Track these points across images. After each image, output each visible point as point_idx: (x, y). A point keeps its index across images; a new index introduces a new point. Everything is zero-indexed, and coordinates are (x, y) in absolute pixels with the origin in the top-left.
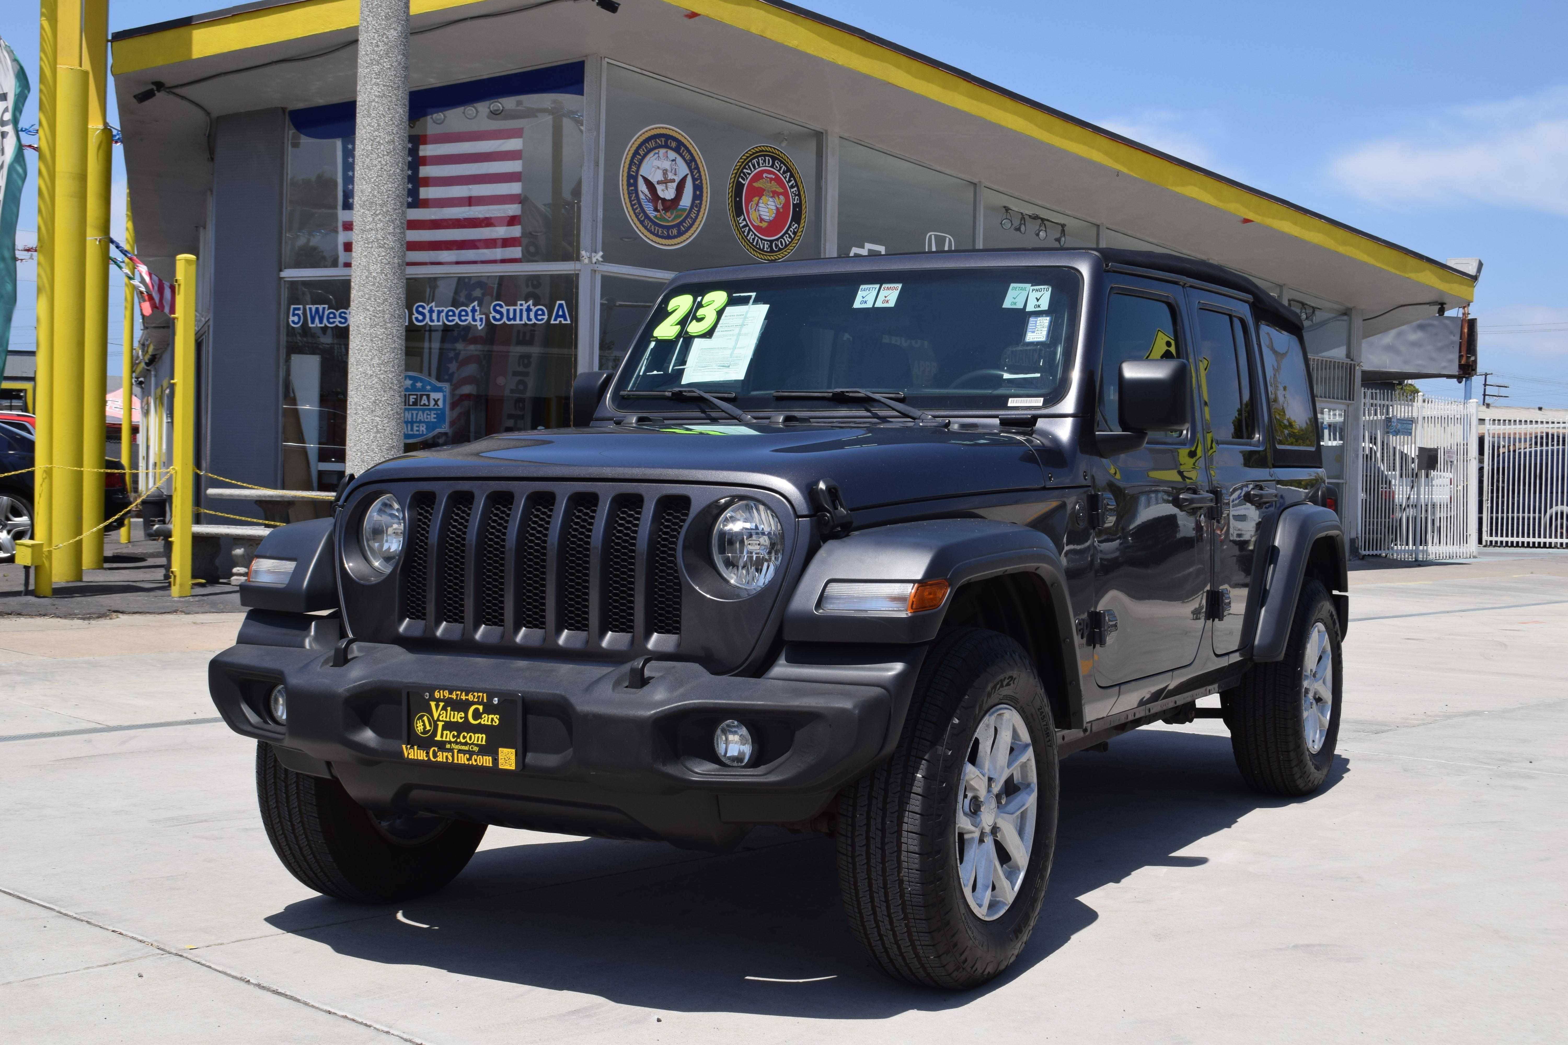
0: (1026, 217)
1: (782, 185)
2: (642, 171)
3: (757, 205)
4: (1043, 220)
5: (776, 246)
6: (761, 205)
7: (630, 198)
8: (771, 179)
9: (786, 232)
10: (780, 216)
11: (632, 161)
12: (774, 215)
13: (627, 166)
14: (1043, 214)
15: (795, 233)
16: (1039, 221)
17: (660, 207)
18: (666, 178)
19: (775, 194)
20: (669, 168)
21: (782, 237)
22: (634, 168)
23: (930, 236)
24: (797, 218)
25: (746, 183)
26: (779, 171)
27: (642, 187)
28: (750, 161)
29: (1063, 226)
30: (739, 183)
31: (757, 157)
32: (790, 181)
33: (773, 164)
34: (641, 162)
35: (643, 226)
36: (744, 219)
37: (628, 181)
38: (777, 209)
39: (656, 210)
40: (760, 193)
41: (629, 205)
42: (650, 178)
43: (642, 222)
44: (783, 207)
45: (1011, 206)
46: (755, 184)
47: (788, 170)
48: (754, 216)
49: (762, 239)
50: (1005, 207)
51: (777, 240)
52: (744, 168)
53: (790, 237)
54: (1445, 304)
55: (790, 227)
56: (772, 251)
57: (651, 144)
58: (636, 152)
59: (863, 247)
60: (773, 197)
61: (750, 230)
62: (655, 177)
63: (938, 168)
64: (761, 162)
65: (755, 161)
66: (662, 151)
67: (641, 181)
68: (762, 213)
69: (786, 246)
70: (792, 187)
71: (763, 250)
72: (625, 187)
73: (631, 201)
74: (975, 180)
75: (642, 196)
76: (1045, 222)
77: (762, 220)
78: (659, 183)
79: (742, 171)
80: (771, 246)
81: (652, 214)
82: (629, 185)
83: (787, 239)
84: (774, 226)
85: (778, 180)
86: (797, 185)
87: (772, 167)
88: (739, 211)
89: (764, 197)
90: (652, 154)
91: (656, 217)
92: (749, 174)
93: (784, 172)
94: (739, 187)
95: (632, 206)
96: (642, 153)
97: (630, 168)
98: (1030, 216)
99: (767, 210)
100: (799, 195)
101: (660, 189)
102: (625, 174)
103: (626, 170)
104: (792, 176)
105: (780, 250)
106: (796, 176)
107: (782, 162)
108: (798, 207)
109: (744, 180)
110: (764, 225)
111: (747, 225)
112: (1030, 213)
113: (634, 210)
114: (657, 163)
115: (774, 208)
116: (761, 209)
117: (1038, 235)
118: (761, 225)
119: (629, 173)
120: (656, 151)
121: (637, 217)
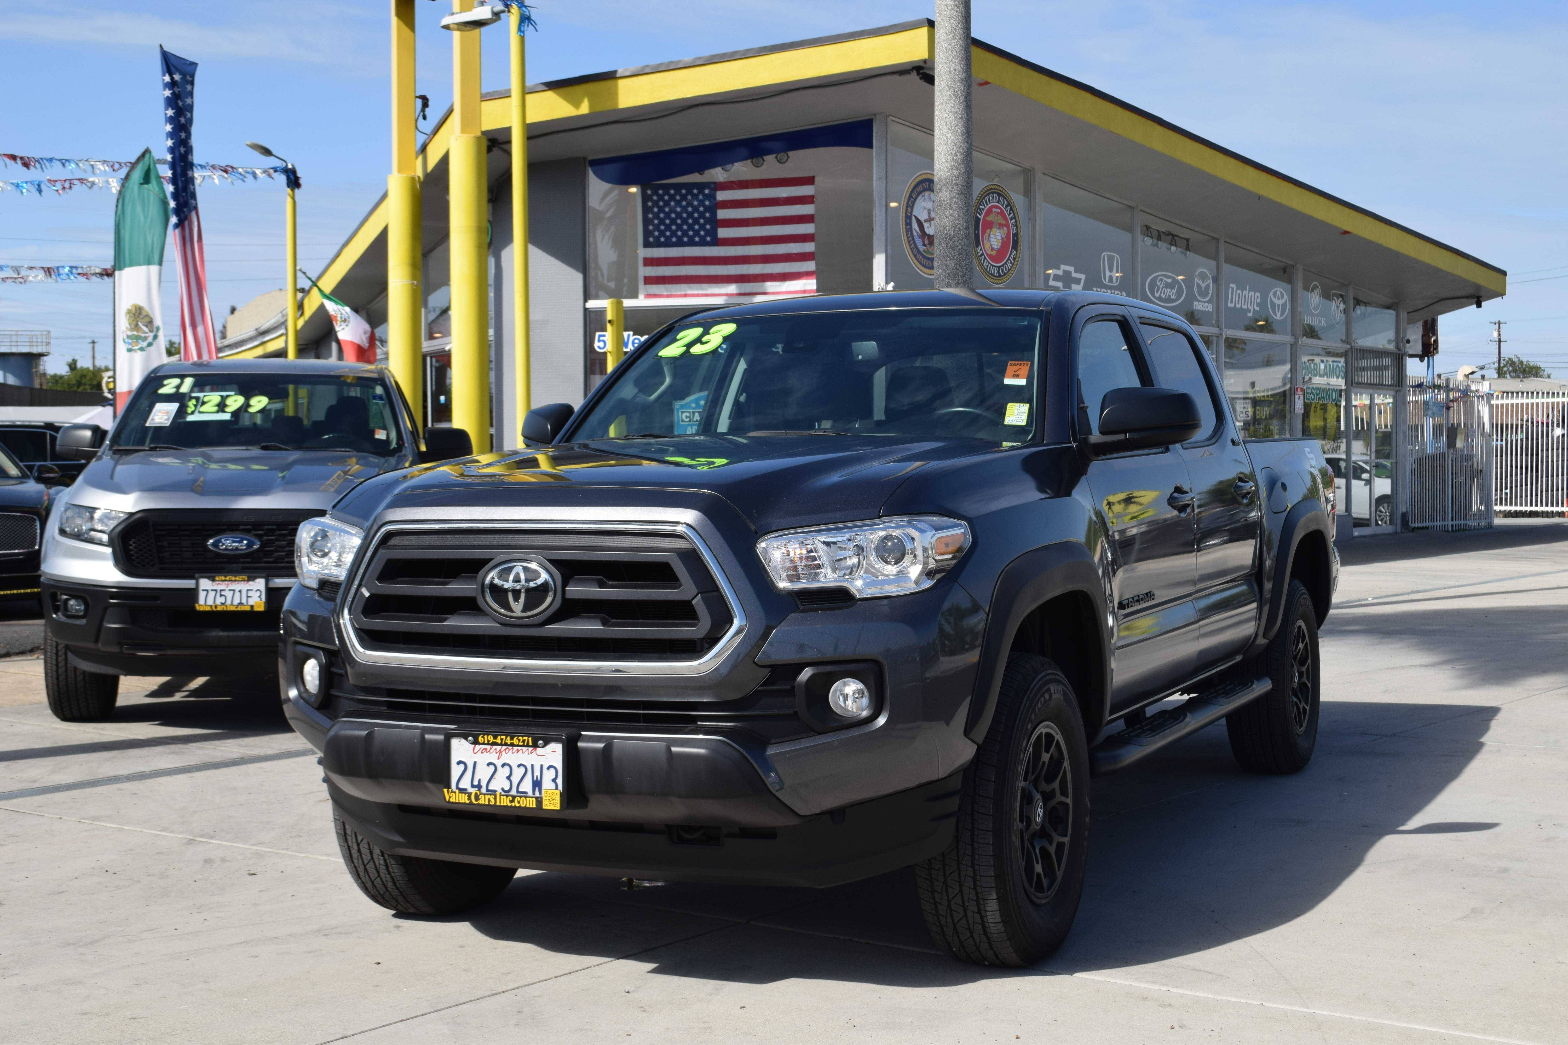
0: (1162, 234)
1: (1005, 218)
2: (915, 213)
3: (989, 236)
4: (1173, 235)
5: (1003, 271)
6: (992, 236)
7: (907, 235)
8: (998, 213)
9: (1009, 259)
10: (1004, 243)
11: (908, 203)
12: (1000, 244)
13: (905, 208)
14: (1176, 230)
15: (1014, 259)
16: (1170, 237)
17: (927, 242)
18: (929, 217)
19: (1001, 226)
20: (931, 209)
21: (1006, 263)
22: (909, 210)
23: (1104, 256)
24: (1015, 246)
25: (981, 217)
26: (1003, 205)
27: (915, 226)
28: (984, 198)
29: (1188, 240)
30: (977, 217)
31: (988, 195)
32: (1010, 214)
33: (999, 199)
34: (914, 203)
35: (916, 259)
36: (981, 249)
37: (906, 221)
38: (1002, 238)
39: (924, 245)
40: (989, 225)
41: (906, 241)
42: (920, 218)
43: (915, 256)
44: (1006, 237)
45: (1151, 225)
46: (988, 218)
47: (1009, 204)
48: (987, 246)
49: (993, 266)
50: (1146, 226)
51: (1003, 266)
52: (980, 205)
53: (1011, 262)
54: (1481, 297)
55: (1011, 254)
56: (1000, 276)
57: (920, 188)
58: (910, 196)
59: (1059, 269)
60: (999, 228)
61: (985, 258)
62: (923, 217)
63: (1108, 196)
64: (991, 198)
65: (987, 198)
66: (927, 193)
67: (914, 221)
68: (992, 243)
69: (1009, 270)
70: (1011, 219)
71: (993, 275)
72: (904, 226)
73: (908, 238)
74: (1133, 205)
75: (915, 233)
76: (1175, 238)
77: (992, 249)
78: (926, 221)
79: (979, 208)
80: (999, 272)
81: (922, 248)
82: (907, 224)
83: (1009, 265)
84: (1000, 254)
85: (1002, 213)
86: (1015, 218)
87: (998, 202)
88: (977, 244)
89: (994, 230)
90: (920, 197)
91: (924, 251)
92: (983, 209)
93: (1007, 206)
94: (977, 220)
95: (909, 242)
96: (914, 196)
97: (906, 210)
98: (1164, 233)
99: (995, 240)
100: (1016, 226)
101: (926, 225)
102: (904, 215)
103: (904, 212)
104: (1011, 209)
105: (1005, 274)
106: (1014, 209)
107: (1005, 198)
108: (1016, 235)
109: (980, 214)
110: (994, 253)
111: (982, 254)
112: (1163, 230)
113: (910, 245)
114: (924, 204)
115: (1000, 238)
116: (992, 239)
117: (1170, 249)
118: (992, 253)
119: (906, 214)
120: (923, 194)
121: (912, 251)
